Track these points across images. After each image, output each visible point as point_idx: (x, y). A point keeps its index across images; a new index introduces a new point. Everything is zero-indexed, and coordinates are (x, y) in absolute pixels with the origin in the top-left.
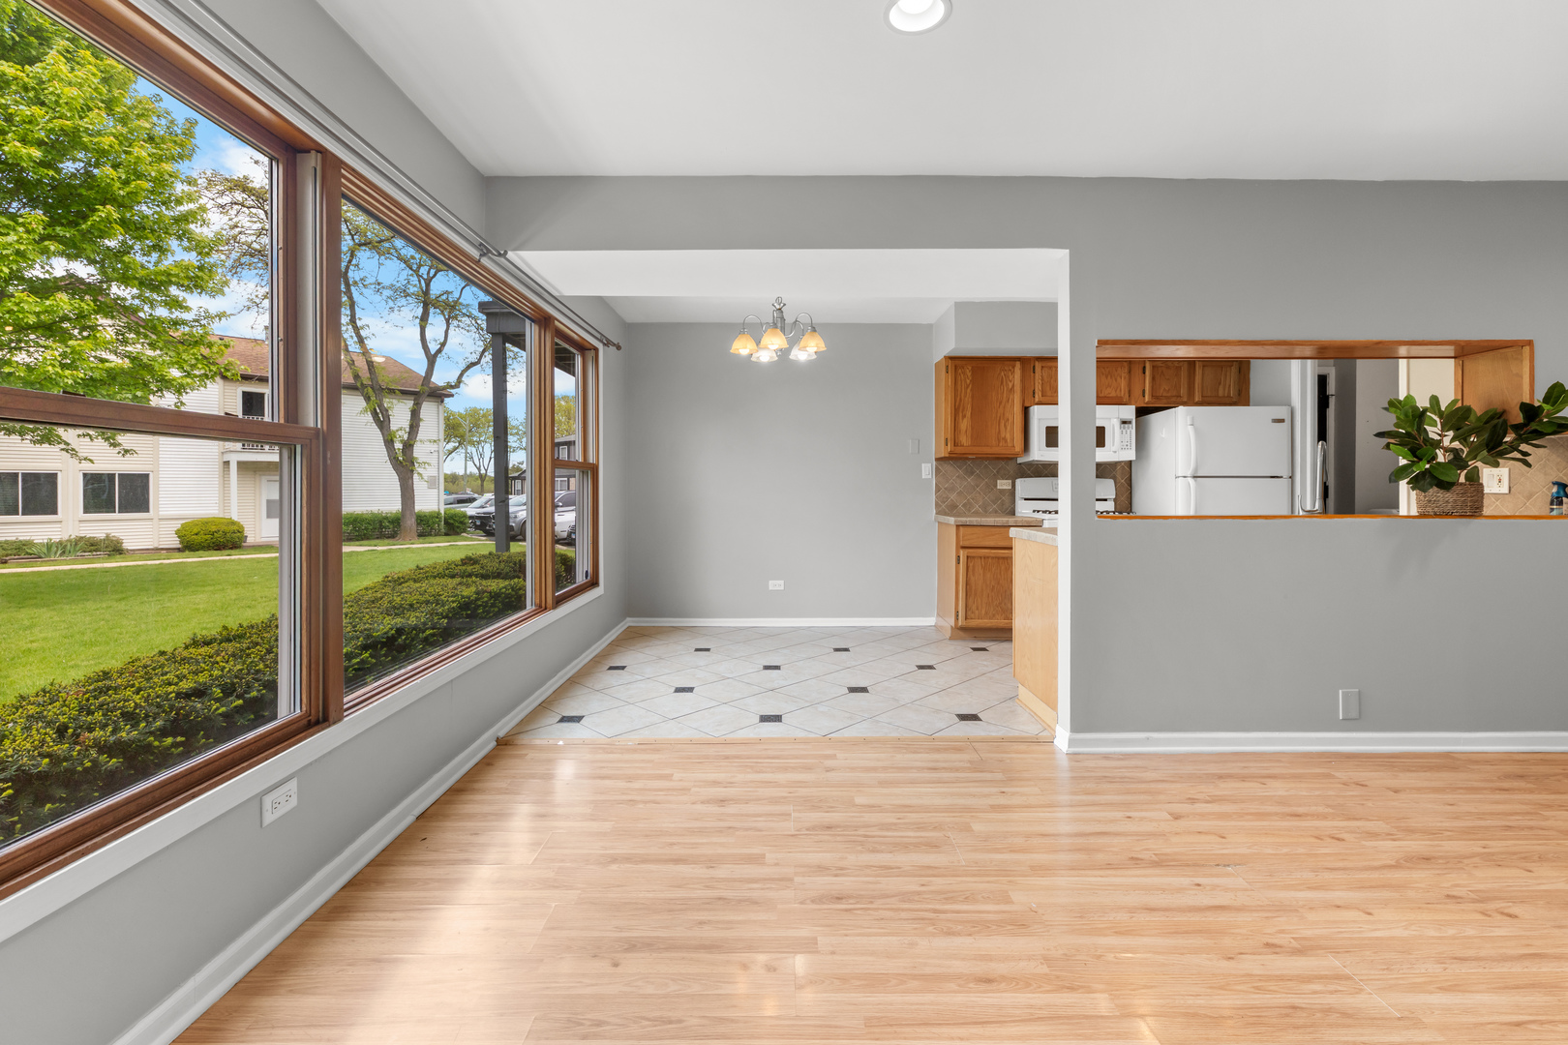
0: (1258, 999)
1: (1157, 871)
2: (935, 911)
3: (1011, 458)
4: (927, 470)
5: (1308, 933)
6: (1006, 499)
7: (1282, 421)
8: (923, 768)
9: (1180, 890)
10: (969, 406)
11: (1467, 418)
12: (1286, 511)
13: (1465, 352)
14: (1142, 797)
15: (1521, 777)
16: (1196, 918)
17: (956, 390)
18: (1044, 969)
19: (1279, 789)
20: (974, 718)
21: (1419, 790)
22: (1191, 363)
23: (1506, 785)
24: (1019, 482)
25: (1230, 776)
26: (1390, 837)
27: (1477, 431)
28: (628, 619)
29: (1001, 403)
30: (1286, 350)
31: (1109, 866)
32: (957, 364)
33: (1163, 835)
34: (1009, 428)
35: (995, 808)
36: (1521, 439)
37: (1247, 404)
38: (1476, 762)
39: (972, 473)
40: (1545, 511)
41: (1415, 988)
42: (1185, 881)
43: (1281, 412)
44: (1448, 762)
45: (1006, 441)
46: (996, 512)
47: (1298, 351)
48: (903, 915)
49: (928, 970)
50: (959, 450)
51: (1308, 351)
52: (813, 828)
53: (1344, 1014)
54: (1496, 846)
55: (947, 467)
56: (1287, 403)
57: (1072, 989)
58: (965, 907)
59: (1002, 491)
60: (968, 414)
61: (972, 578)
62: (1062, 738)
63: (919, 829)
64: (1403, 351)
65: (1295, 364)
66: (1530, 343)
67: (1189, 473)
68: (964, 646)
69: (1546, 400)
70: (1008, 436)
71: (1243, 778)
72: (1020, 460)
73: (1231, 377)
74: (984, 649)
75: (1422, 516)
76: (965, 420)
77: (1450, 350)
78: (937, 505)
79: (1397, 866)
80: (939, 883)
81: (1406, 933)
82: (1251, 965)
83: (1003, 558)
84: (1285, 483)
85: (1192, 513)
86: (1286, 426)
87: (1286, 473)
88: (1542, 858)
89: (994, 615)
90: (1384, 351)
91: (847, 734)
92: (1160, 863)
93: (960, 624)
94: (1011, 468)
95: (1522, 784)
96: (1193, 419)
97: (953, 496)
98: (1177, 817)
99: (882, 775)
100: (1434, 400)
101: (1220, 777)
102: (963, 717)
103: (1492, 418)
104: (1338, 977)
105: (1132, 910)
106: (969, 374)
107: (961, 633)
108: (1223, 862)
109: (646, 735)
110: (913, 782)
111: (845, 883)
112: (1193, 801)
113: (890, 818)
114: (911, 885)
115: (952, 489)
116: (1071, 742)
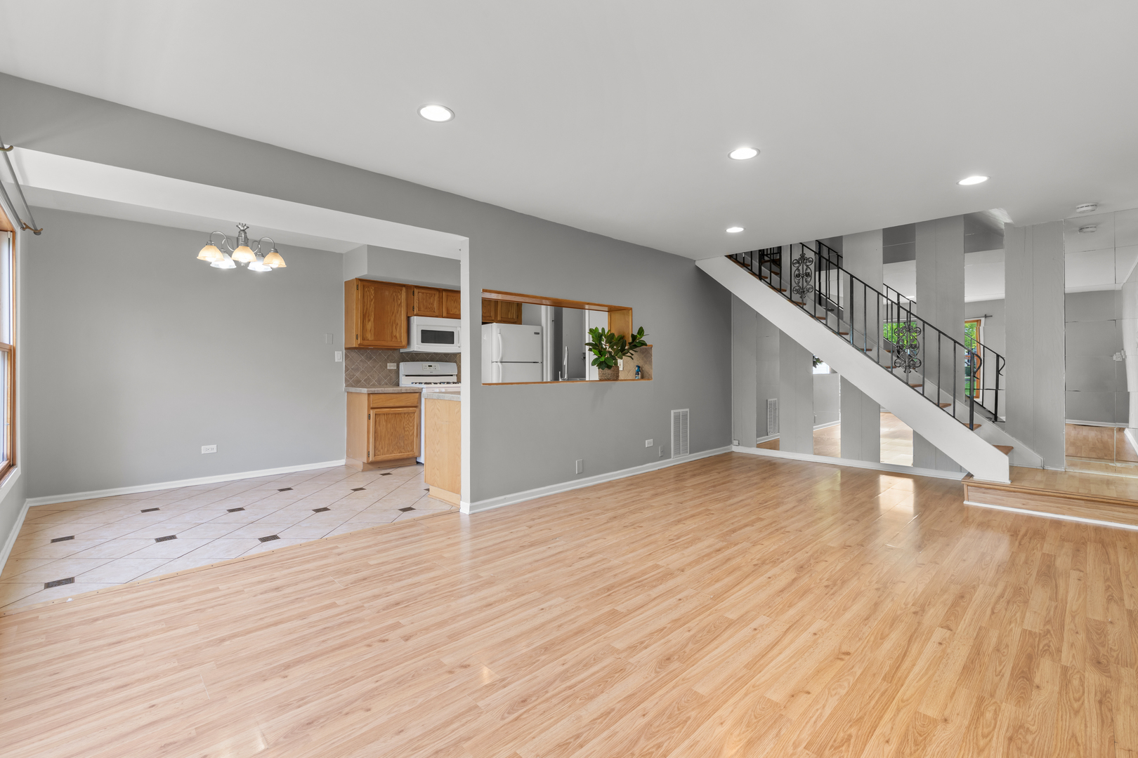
0: (584, 574)
1: (533, 548)
2: (450, 592)
3: (395, 349)
4: (339, 356)
5: (590, 550)
6: (393, 375)
7: (538, 333)
8: (399, 539)
9: (544, 551)
10: (373, 313)
11: (613, 338)
12: (540, 381)
13: (612, 310)
14: (513, 523)
15: (632, 484)
16: (554, 558)
17: (364, 302)
18: (509, 593)
19: (562, 507)
20: (410, 509)
21: (606, 496)
22: (496, 302)
23: (629, 488)
24: (402, 365)
25: (542, 507)
26: (602, 513)
27: (616, 344)
28: (28, 500)
29: (393, 313)
30: (540, 300)
31: (513, 552)
32: (364, 284)
33: (528, 535)
34: (398, 329)
35: (449, 546)
36: (631, 348)
37: (520, 323)
38: (618, 483)
39: (371, 358)
40: (634, 378)
41: (624, 555)
42: (544, 548)
43: (537, 329)
44: (610, 485)
45: (396, 338)
46: (387, 384)
47: (544, 302)
48: (436, 598)
49: (462, 612)
50: (366, 343)
51: (548, 302)
52: (355, 582)
53: (609, 569)
54: (632, 508)
55: (353, 354)
56: (540, 324)
57: (523, 595)
58: (462, 586)
59: (390, 370)
60: (372, 319)
61: (379, 429)
62: (465, 508)
63: (417, 565)
64: (587, 307)
65: (543, 307)
66: (631, 309)
67: (499, 360)
68: (375, 475)
69: (638, 333)
70: (398, 335)
71: (548, 506)
72: (402, 351)
73: (514, 310)
74: (389, 474)
75: (600, 380)
76: (370, 323)
77: (606, 309)
78: (346, 380)
79: (608, 522)
80: (444, 581)
81: (617, 541)
82: (578, 565)
83: (399, 414)
84: (539, 365)
85: (500, 382)
86: (539, 336)
87: (540, 361)
88: (644, 508)
89: (393, 451)
90: (580, 306)
91: (335, 534)
92: (532, 545)
93: (371, 459)
94: (396, 355)
95: (633, 487)
96: (500, 330)
97: (358, 374)
98: (530, 527)
99: (377, 548)
100: (603, 329)
101: (539, 508)
102: (404, 510)
103: (620, 339)
104: (603, 560)
105: (530, 563)
106: (373, 292)
107: (370, 467)
108: (554, 538)
109: (162, 572)
110: (397, 547)
111: (396, 597)
112: (533, 520)
113: (398, 565)
114: (431, 586)
115: (357, 369)
116: (471, 508)
